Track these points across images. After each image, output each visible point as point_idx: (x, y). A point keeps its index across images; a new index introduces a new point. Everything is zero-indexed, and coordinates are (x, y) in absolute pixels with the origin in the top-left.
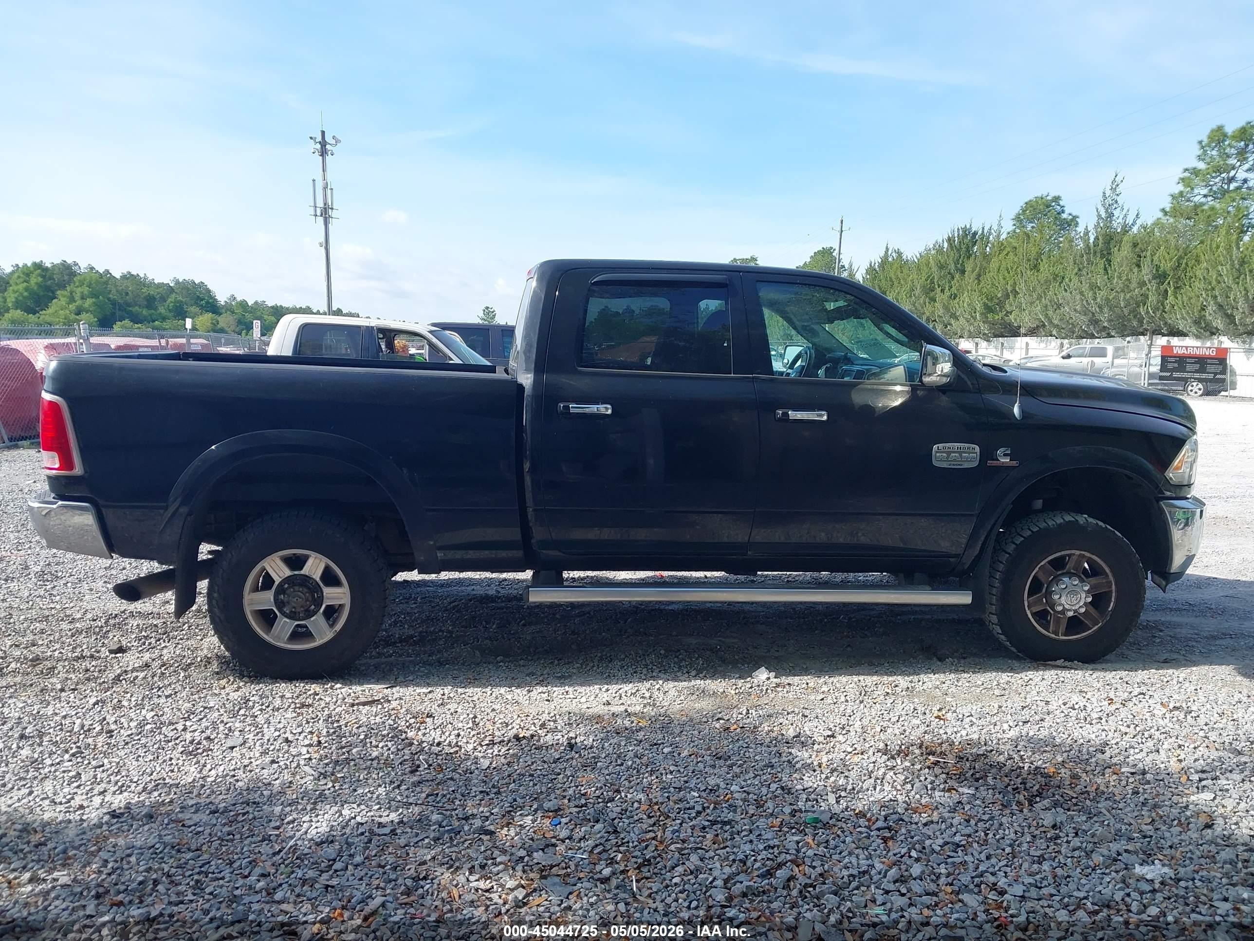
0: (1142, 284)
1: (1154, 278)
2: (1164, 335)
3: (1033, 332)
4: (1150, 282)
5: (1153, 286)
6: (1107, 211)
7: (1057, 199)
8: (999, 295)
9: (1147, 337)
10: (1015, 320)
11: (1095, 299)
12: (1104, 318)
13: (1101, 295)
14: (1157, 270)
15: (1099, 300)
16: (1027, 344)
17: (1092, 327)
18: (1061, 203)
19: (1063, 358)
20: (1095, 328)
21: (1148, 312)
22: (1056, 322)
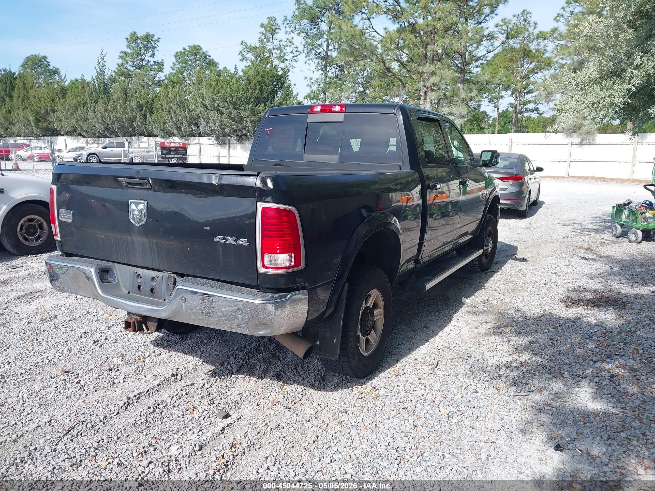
0: (132, 110)
1: (138, 107)
2: (145, 136)
3: (69, 134)
4: (136, 110)
5: (138, 112)
6: (100, 70)
7: (45, 57)
8: (43, 112)
9: (137, 137)
10: (58, 127)
11: (110, 117)
12: (116, 127)
13: (113, 115)
14: (139, 104)
15: (112, 117)
16: (65, 140)
17: (106, 132)
18: (47, 60)
19: (103, 148)
20: (108, 132)
21: (138, 125)
22: (85, 129)
